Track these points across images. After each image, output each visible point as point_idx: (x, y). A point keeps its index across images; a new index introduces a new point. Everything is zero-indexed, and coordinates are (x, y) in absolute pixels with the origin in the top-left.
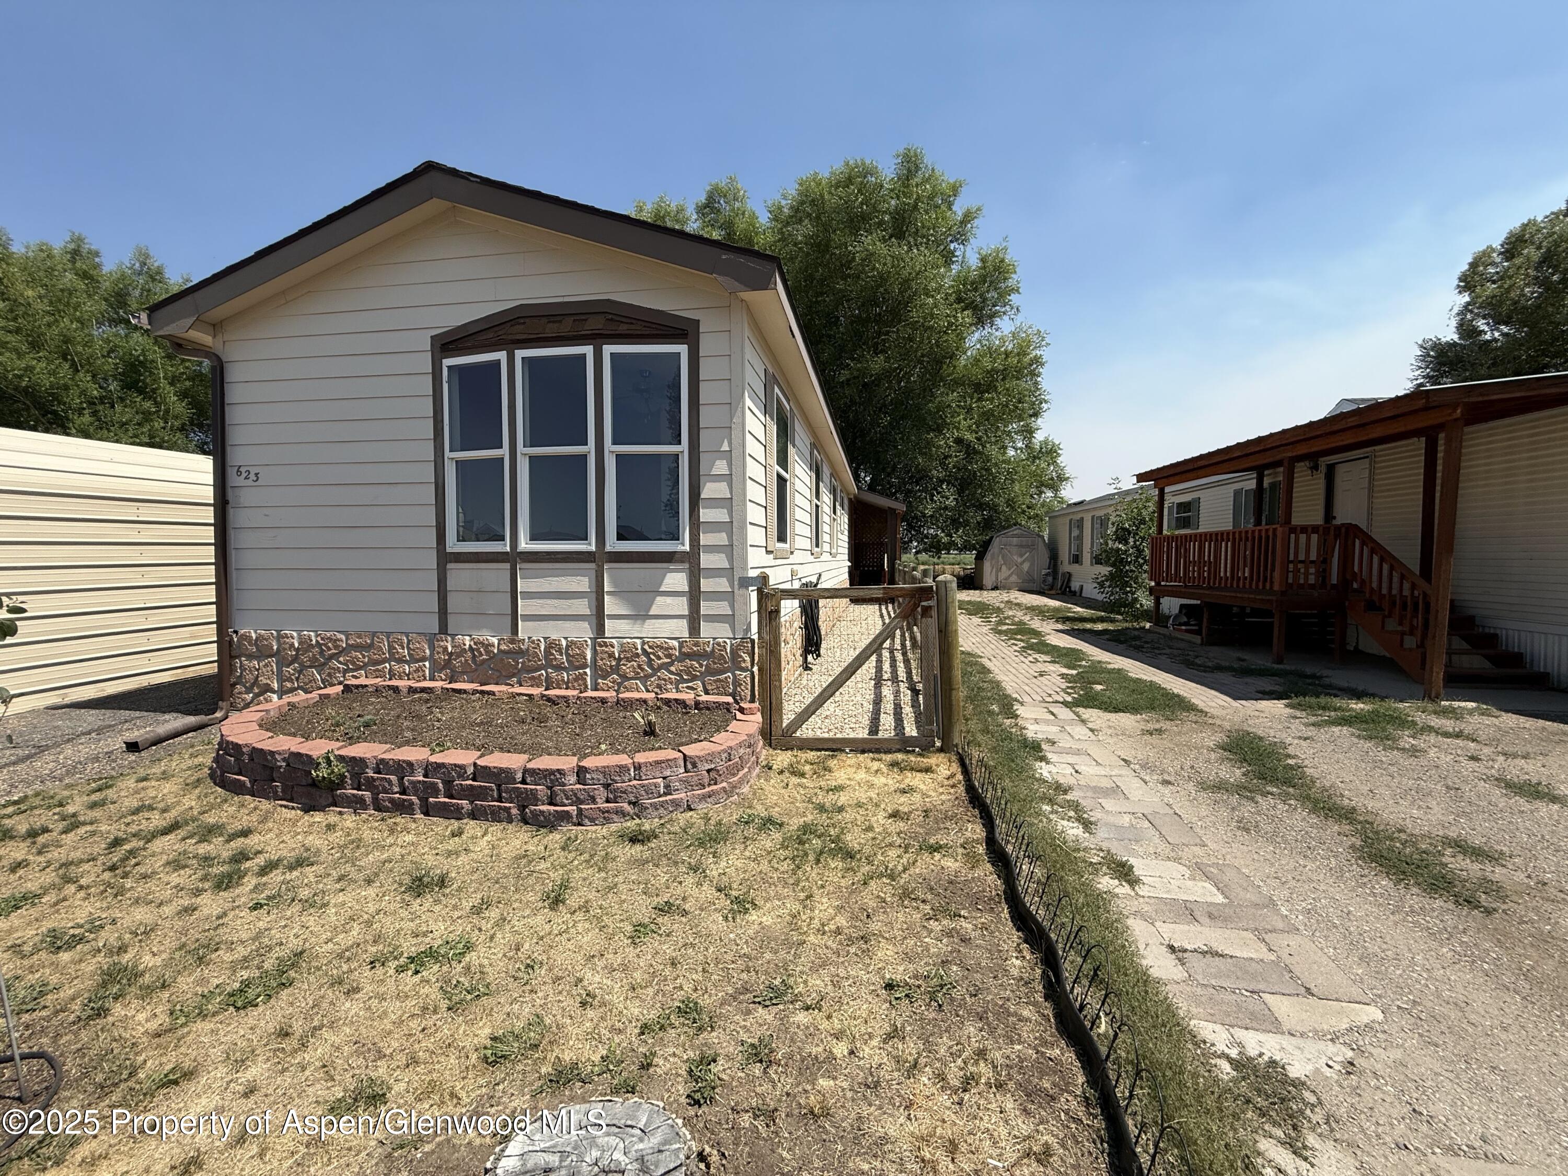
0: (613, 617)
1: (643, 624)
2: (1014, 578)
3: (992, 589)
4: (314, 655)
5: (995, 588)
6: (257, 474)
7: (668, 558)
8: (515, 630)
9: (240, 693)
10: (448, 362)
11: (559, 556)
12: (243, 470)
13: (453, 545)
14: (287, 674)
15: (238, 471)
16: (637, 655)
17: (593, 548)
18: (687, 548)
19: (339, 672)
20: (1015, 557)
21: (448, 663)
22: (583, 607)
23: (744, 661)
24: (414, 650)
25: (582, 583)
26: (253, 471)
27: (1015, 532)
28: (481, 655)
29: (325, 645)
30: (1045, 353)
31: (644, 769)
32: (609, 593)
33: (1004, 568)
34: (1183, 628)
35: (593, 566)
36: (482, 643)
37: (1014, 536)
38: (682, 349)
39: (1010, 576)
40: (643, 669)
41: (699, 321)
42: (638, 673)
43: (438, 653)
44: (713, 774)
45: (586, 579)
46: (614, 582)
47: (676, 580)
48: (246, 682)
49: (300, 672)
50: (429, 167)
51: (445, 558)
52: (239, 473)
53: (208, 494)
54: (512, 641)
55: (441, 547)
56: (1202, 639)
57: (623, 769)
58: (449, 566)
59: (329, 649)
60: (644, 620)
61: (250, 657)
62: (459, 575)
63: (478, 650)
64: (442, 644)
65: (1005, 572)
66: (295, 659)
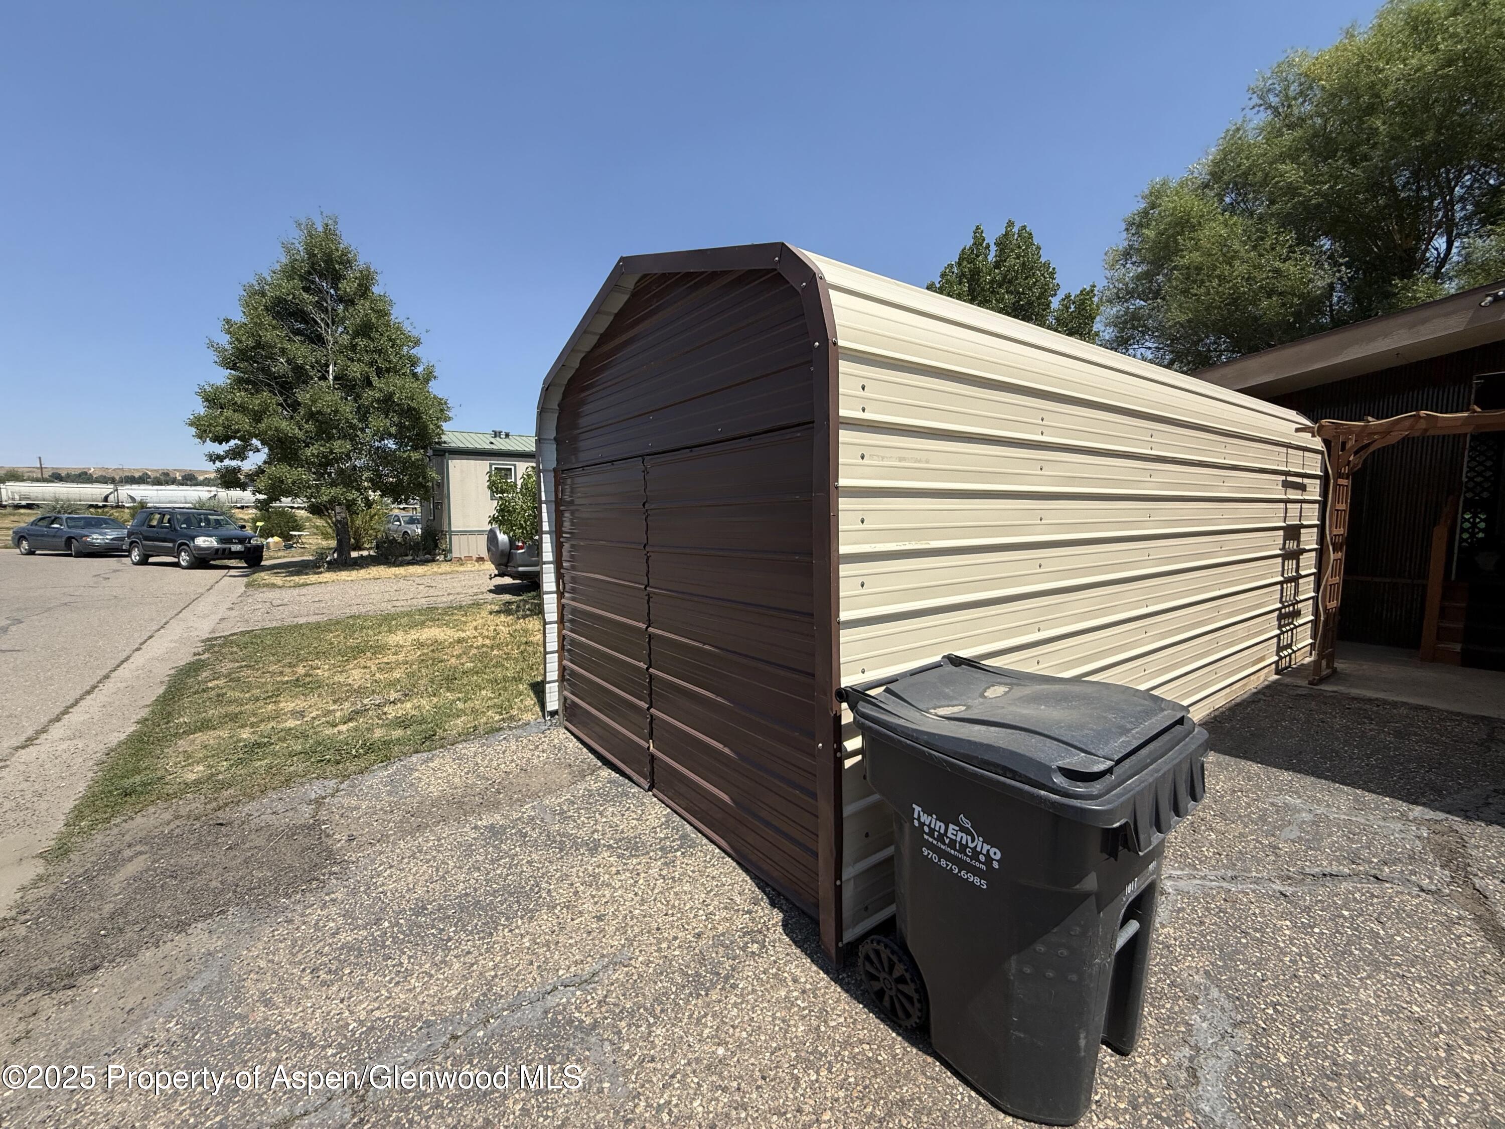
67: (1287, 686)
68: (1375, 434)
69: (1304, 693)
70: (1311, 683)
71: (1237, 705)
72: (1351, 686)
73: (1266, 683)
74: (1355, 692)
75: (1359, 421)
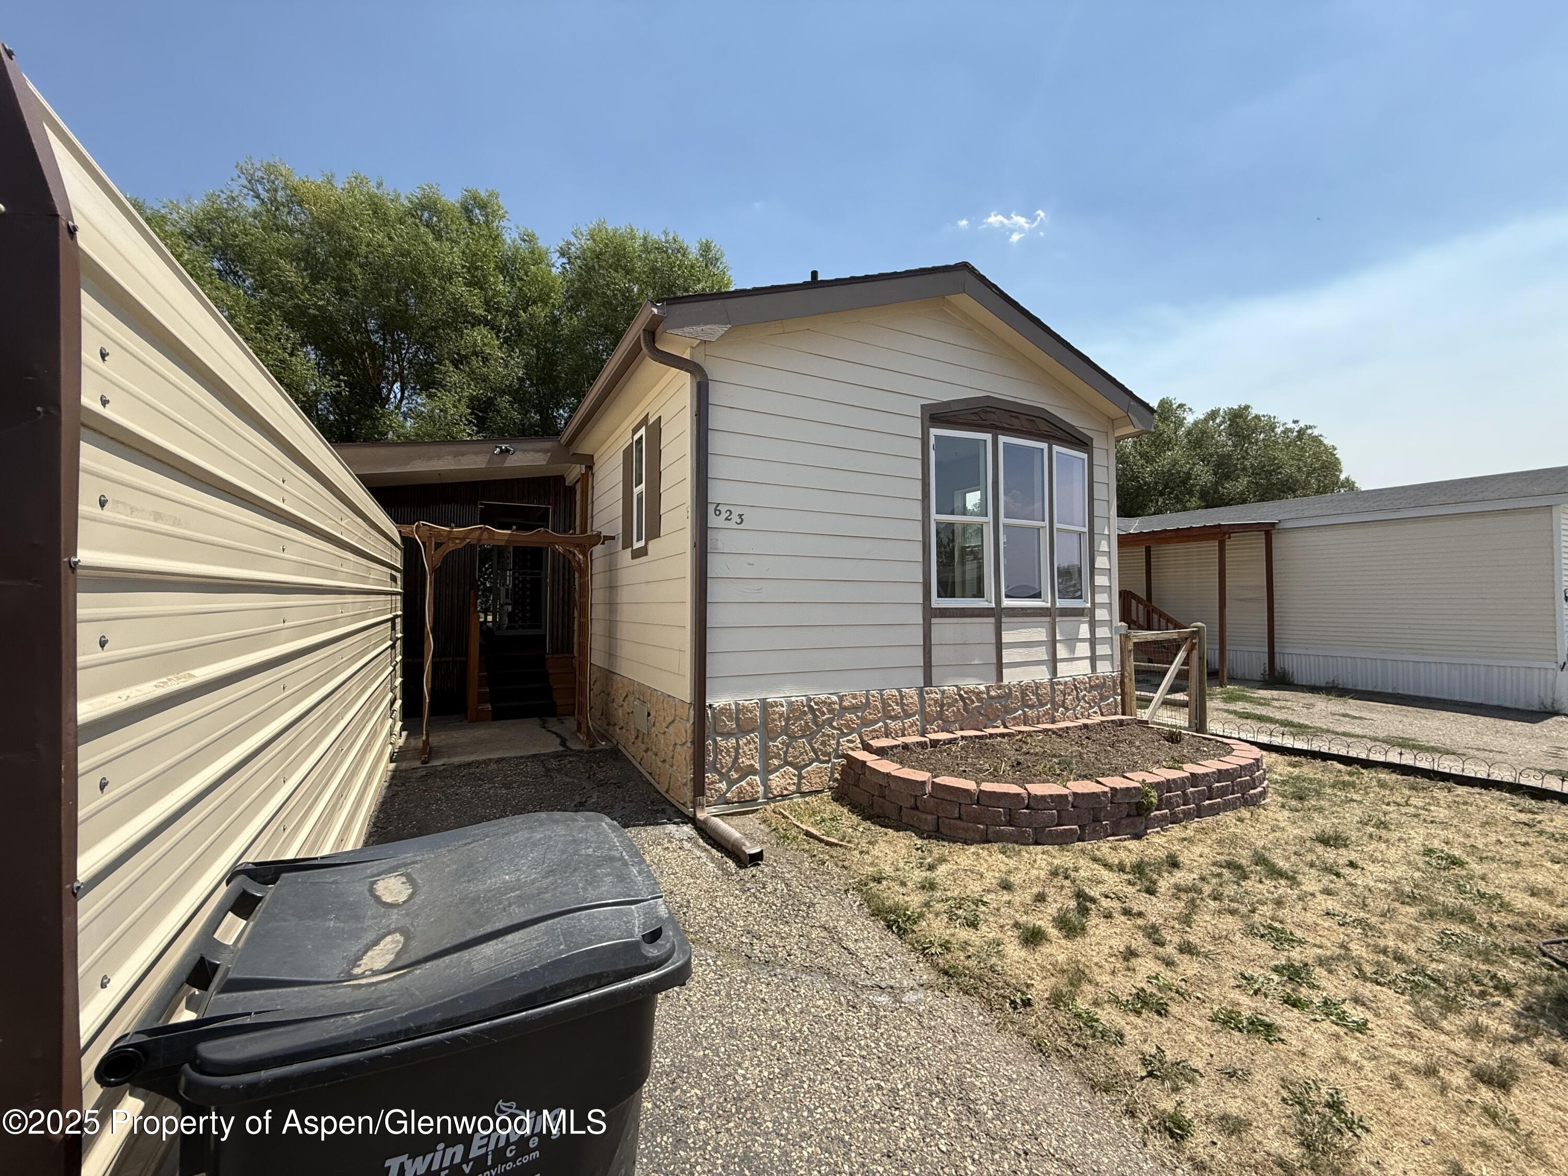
0: (1061, 661)
1: (1072, 664)
4: (806, 723)
6: (740, 516)
7: (1079, 613)
8: (1000, 677)
9: (713, 783)
10: (934, 432)
11: (1029, 611)
12: (723, 509)
13: (938, 602)
14: (775, 749)
15: (716, 510)
17: (1049, 605)
18: (1089, 605)
19: (834, 739)
21: (940, 715)
22: (1042, 654)
24: (907, 705)
25: (1040, 634)
26: (736, 512)
28: (973, 702)
29: (819, 710)
32: (1060, 641)
35: (1048, 619)
36: (973, 692)
38: (1085, 457)
41: (1092, 438)
42: (1073, 705)
43: (930, 706)
45: (1044, 630)
46: (1061, 634)
47: (1084, 629)
48: (723, 767)
49: (788, 746)
50: (966, 267)
51: (930, 613)
52: (718, 512)
54: (1000, 688)
55: (927, 603)
58: (934, 621)
59: (823, 714)
60: (1072, 661)
61: (727, 735)
62: (943, 629)
63: (969, 698)
64: (932, 696)
66: (785, 731)
67: (406, 770)
68: (457, 539)
69: (424, 773)
70: (424, 762)
71: (383, 804)
72: (449, 757)
73: (389, 773)
74: (456, 760)
75: (447, 526)
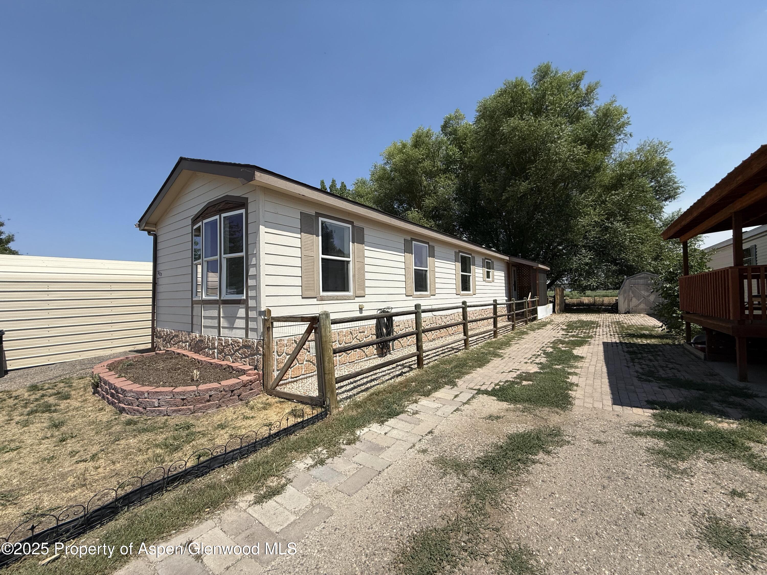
0: (224, 328)
1: (232, 331)
2: (642, 306)
3: (625, 313)
4: (168, 338)
5: (628, 312)
6: (161, 274)
7: (238, 302)
8: (202, 332)
10: (194, 227)
11: (211, 302)
12: (159, 272)
13: (194, 298)
16: (229, 345)
17: (218, 298)
18: (245, 298)
20: (643, 292)
22: (214, 323)
23: (260, 350)
24: (185, 338)
25: (215, 313)
27: (641, 276)
28: (195, 341)
30: (669, 156)
31: (150, 394)
32: (222, 317)
33: (634, 299)
34: (699, 346)
35: (218, 306)
36: (196, 336)
37: (640, 278)
38: (243, 211)
39: (639, 305)
40: (231, 351)
41: (248, 198)
42: (229, 353)
43: (189, 339)
44: (185, 401)
45: (215, 311)
46: (224, 312)
47: (242, 312)
50: (182, 159)
51: (193, 302)
53: (150, 279)
54: (201, 337)
55: (192, 298)
56: (705, 355)
57: (143, 393)
58: (194, 305)
59: (171, 336)
60: (232, 329)
61: (158, 338)
62: (195, 309)
63: (195, 339)
64: (190, 336)
65: (635, 302)
